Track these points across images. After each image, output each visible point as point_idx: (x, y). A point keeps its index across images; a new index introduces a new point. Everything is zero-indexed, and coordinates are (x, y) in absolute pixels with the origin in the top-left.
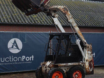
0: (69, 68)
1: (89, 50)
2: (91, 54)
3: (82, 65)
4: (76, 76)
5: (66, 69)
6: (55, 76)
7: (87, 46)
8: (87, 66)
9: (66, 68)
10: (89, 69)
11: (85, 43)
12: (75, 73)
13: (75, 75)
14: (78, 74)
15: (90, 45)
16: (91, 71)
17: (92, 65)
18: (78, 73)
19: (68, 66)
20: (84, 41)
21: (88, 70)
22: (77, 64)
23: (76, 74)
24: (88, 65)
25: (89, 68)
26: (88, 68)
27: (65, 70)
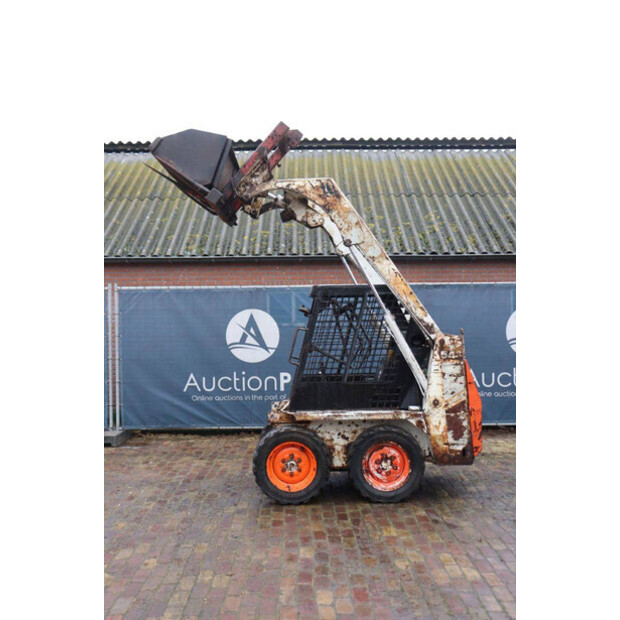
0: (360, 432)
1: (448, 359)
2: (458, 376)
3: (413, 421)
4: (384, 464)
5: (347, 435)
6: (284, 461)
7: (437, 342)
8: (437, 427)
9: (347, 429)
10: (451, 440)
11: (430, 328)
12: (377, 455)
13: (378, 462)
14: (392, 458)
15: (456, 337)
16: (460, 448)
17: (465, 424)
18: (393, 452)
19: (340, 423)
20: (421, 320)
21: (440, 443)
22: (386, 414)
23: (385, 458)
24: (444, 422)
25: (450, 434)
26: (444, 437)
27: (344, 437)
